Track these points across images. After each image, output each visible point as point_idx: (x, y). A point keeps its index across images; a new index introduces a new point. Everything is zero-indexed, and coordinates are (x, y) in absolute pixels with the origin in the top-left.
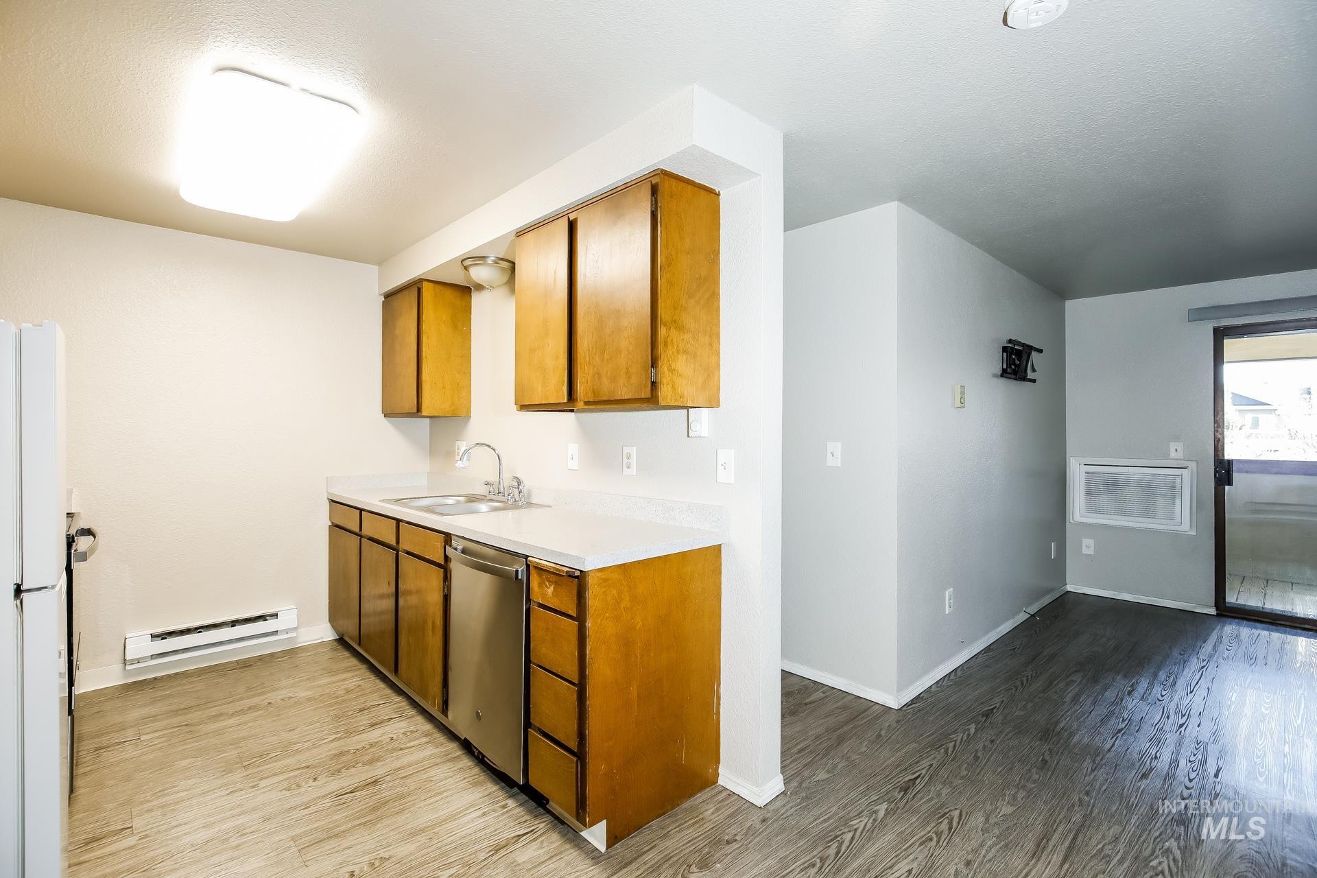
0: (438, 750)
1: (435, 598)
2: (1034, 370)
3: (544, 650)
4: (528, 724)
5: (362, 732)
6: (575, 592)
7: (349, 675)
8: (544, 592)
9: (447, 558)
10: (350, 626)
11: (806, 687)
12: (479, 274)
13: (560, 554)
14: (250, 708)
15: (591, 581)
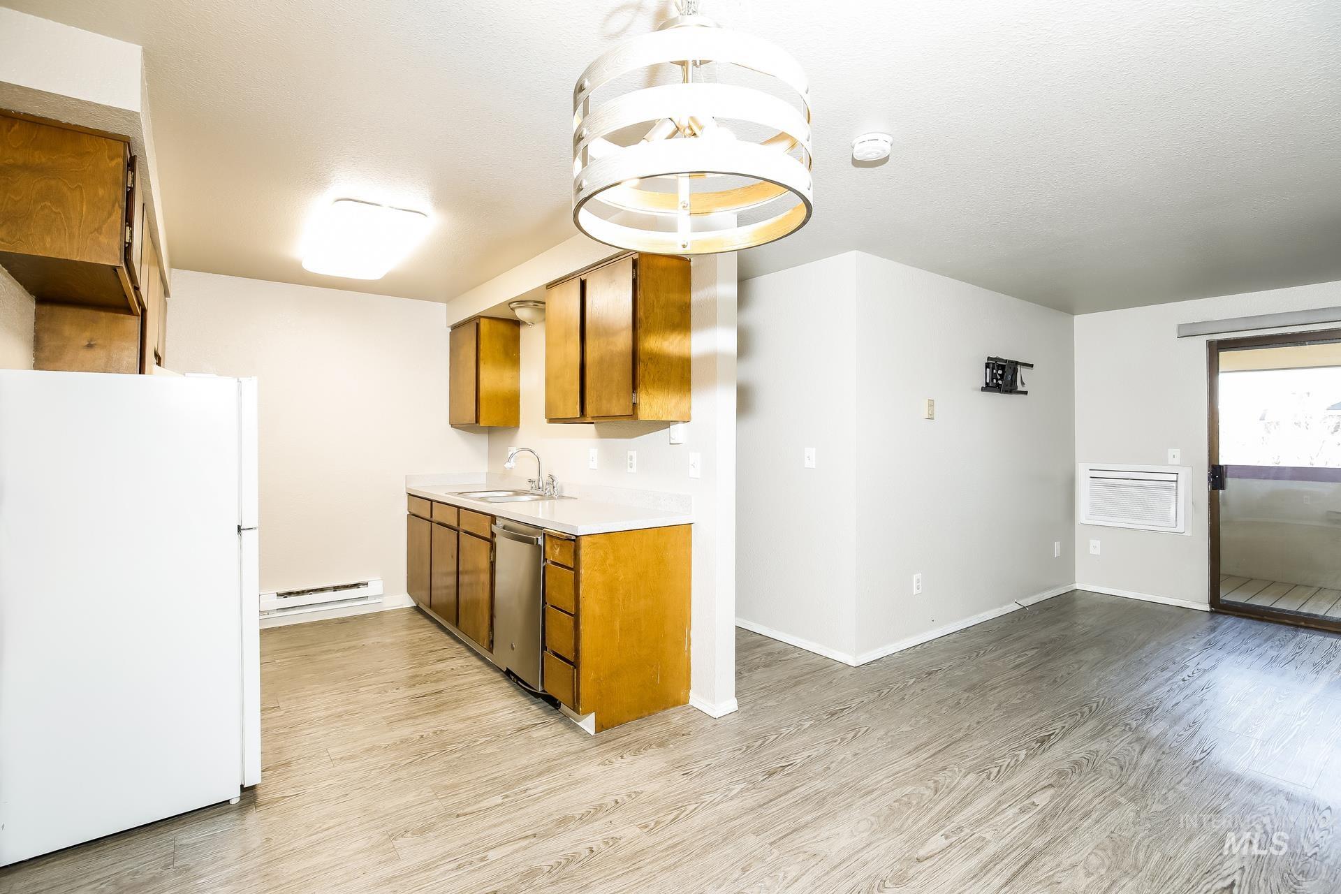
0: (485, 677)
1: (484, 563)
2: (1023, 384)
3: (554, 594)
4: (544, 648)
5: (431, 664)
6: (572, 550)
7: (423, 630)
8: (555, 553)
9: (493, 534)
10: (425, 596)
11: (786, 650)
12: (522, 314)
13: (563, 525)
14: (349, 648)
15: (584, 543)
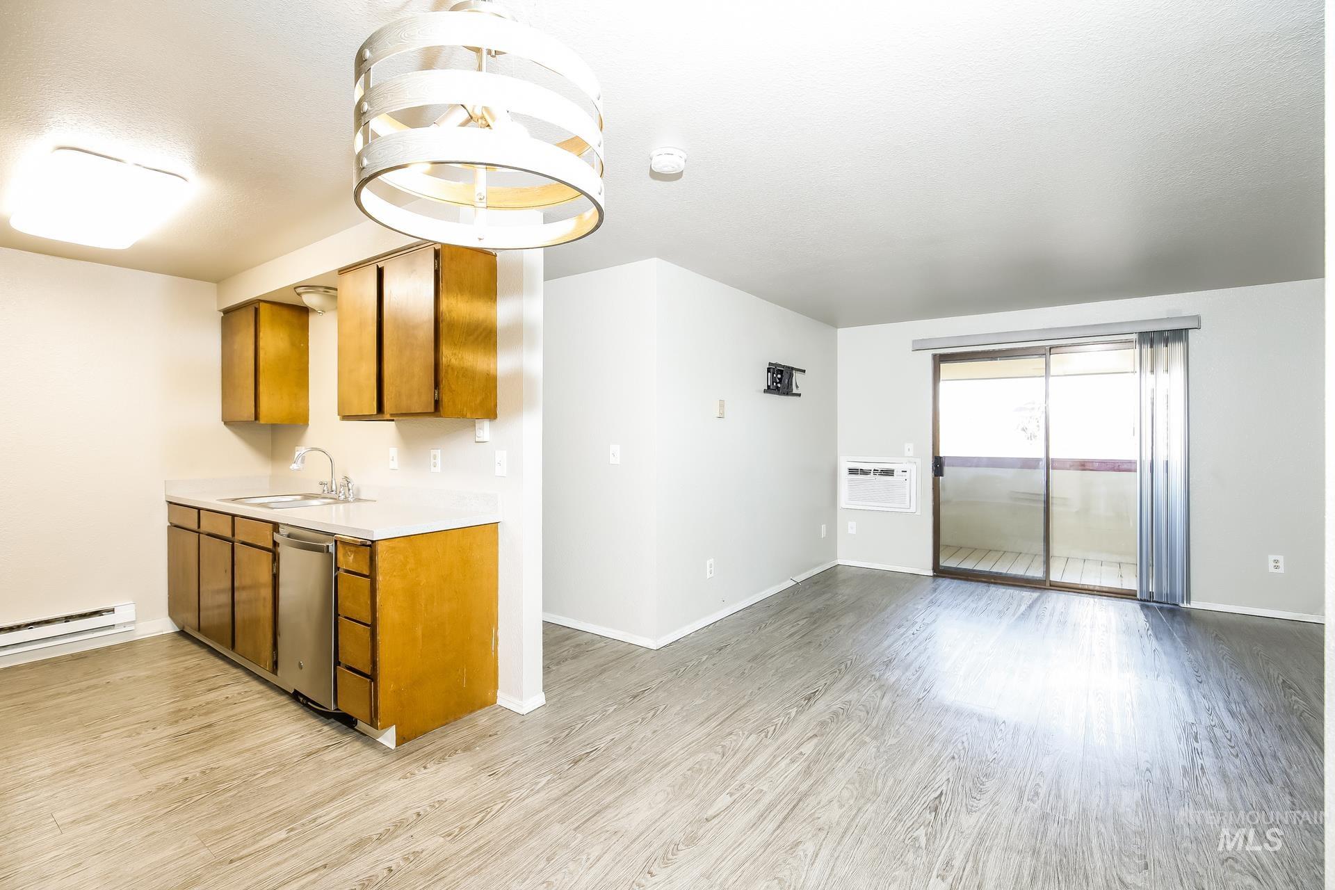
0: (268, 702)
1: (266, 577)
2: (797, 387)
3: (347, 605)
4: (337, 663)
5: (198, 696)
6: (368, 557)
7: (189, 657)
8: (348, 560)
9: (275, 544)
10: (191, 618)
12: (310, 300)
13: (357, 530)
14: (88, 688)
15: (380, 548)
